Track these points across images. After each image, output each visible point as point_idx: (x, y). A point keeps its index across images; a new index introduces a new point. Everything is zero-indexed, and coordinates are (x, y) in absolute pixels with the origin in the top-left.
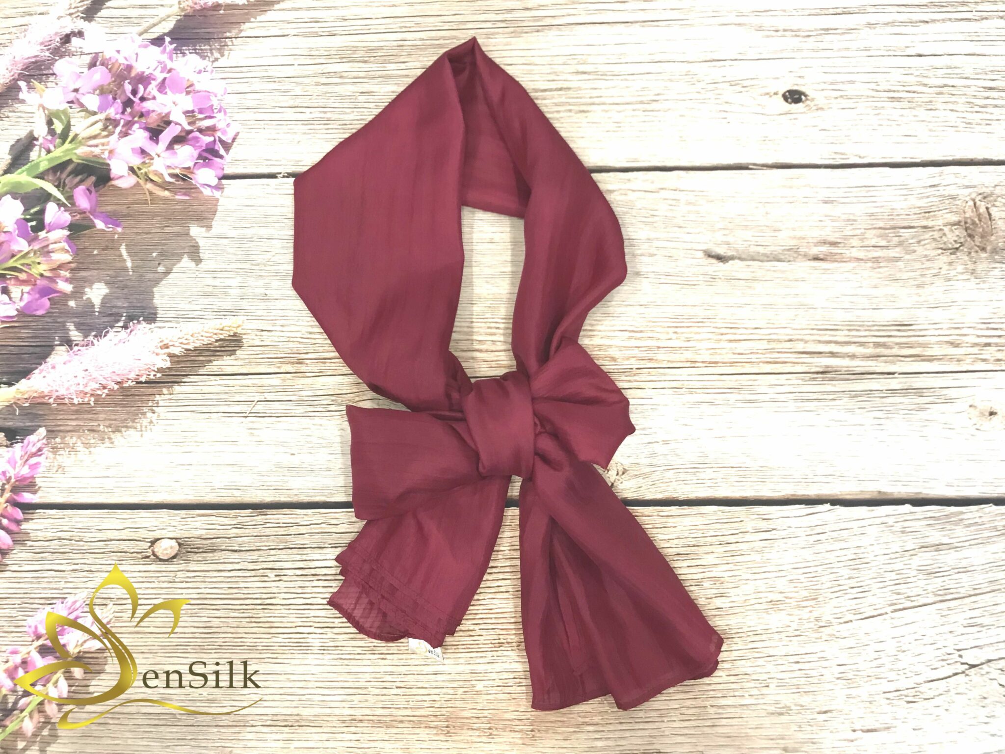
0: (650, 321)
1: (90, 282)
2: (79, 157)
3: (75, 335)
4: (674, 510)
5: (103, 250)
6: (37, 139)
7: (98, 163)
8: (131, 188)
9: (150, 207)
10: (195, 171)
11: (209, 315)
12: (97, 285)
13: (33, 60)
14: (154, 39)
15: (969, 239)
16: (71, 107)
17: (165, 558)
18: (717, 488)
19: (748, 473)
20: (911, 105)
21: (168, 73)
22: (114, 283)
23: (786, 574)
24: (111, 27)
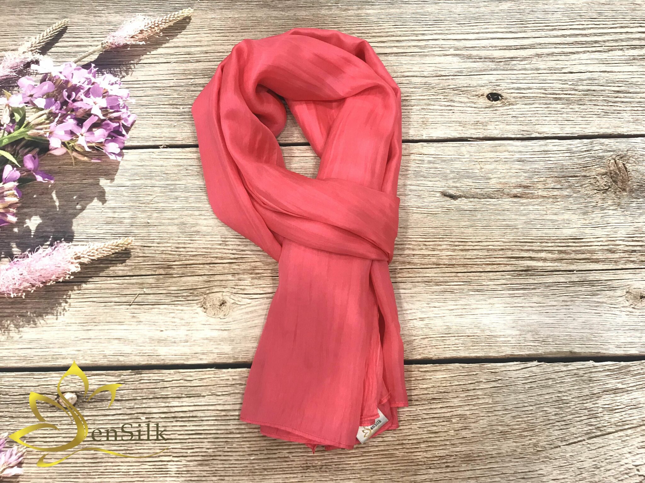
1: (30, 216)
2: (29, 136)
3: (16, 250)
5: (40, 195)
6: (3, 126)
7: (42, 140)
8: (63, 155)
9: (74, 167)
10: (106, 145)
11: (109, 236)
12: (34, 218)
13: (5, 78)
14: (85, 65)
15: (614, 184)
16: (27, 106)
18: (459, 351)
19: (479, 340)
20: (569, 102)
21: (92, 85)
22: (46, 216)
23: (511, 412)
24: (57, 58)
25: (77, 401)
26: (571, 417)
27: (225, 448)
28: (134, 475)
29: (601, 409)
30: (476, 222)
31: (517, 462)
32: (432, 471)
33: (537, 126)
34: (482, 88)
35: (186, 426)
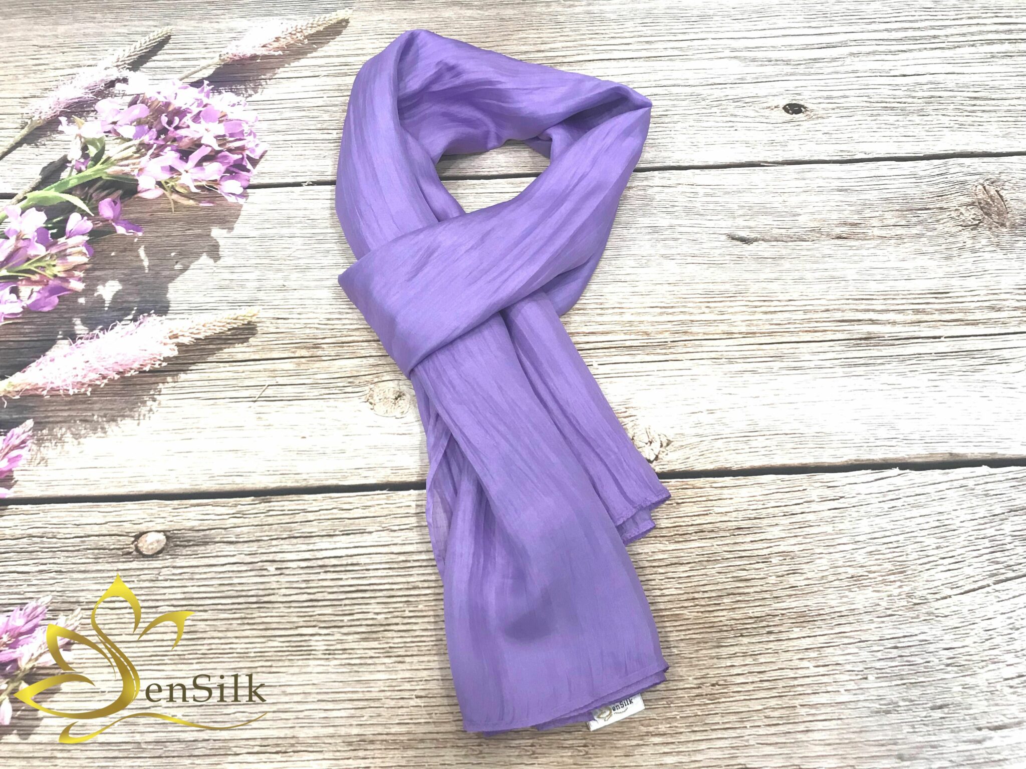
0: (680, 298)
1: (104, 281)
2: (109, 175)
3: (80, 328)
4: (728, 481)
5: (121, 252)
6: (70, 162)
7: (127, 179)
8: (157, 198)
9: (173, 214)
10: (222, 183)
11: (224, 306)
12: (110, 283)
13: (77, 100)
14: (194, 82)
15: (986, 217)
16: (107, 136)
17: (150, 553)
18: (772, 456)
19: (803, 439)
20: (904, 112)
21: (203, 107)
22: (128, 280)
23: (865, 545)
24: (154, 75)
25: (166, 544)
26: (962, 551)
27: (404, 611)
28: (256, 657)
29: (1010, 538)
30: (784, 274)
31: (883, 622)
32: (745, 640)
33: (862, 145)
34: (775, 98)
35: (341, 579)
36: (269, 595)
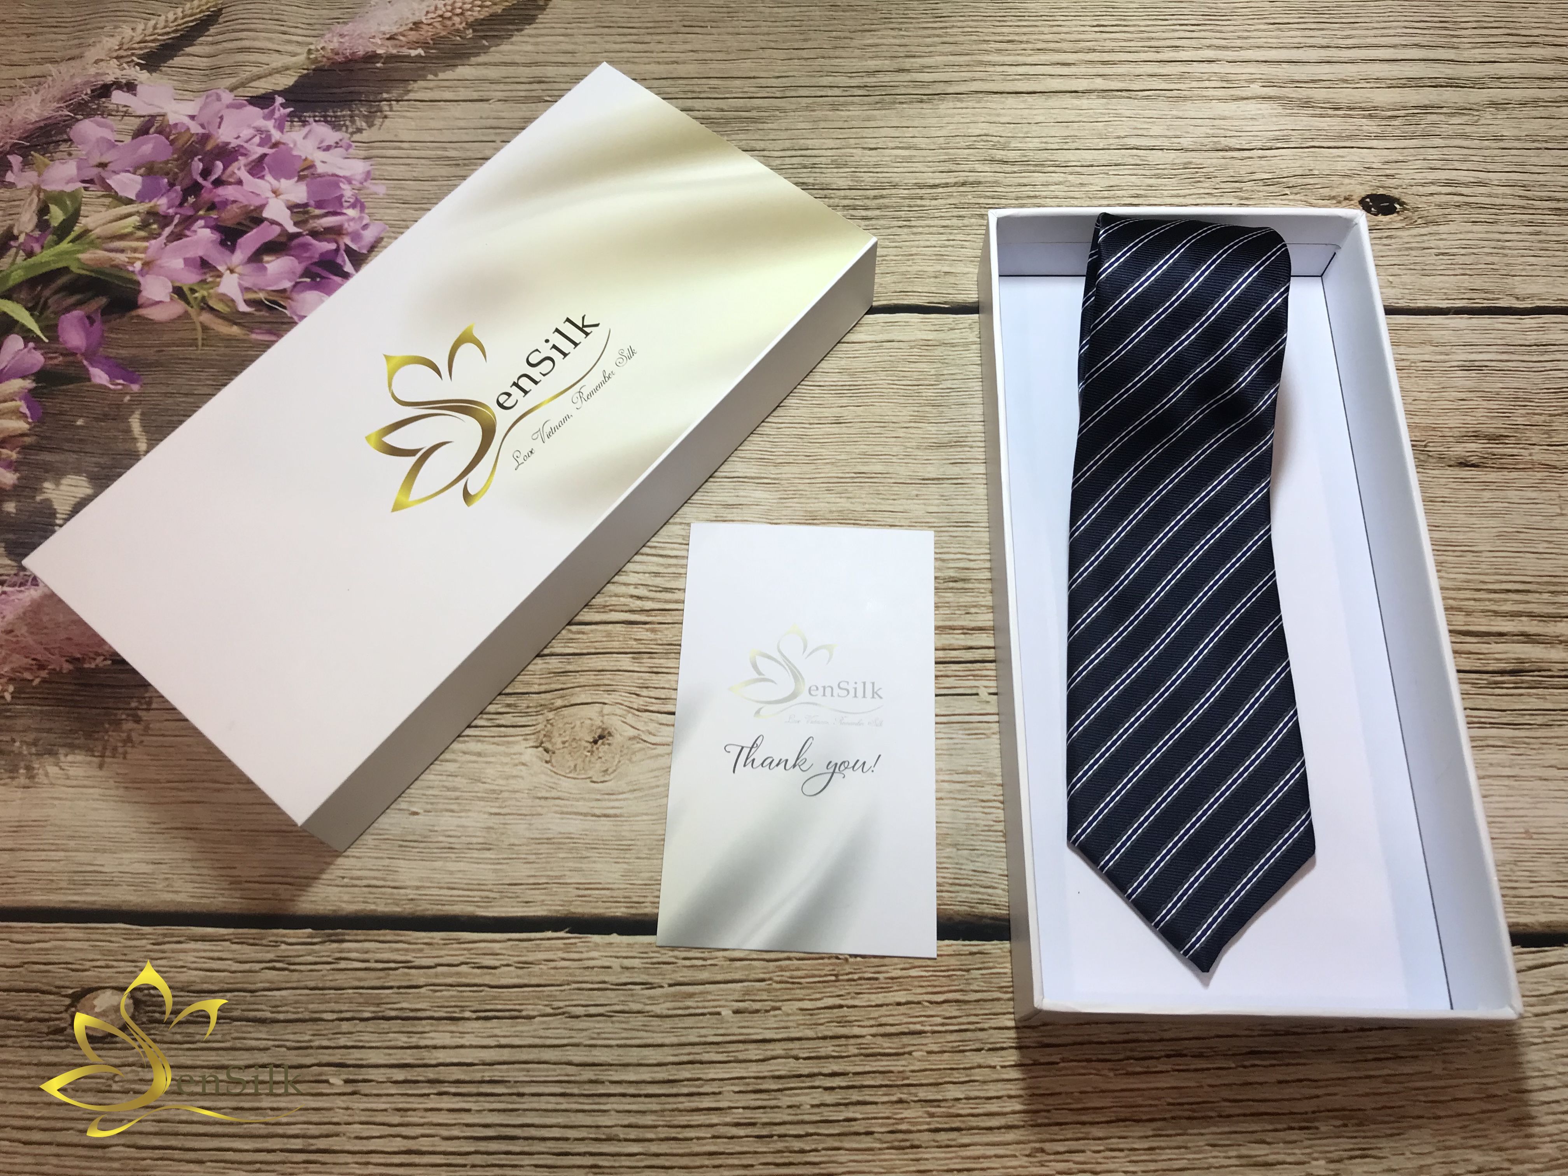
1: (58, 475)
2: (84, 266)
3: (3, 563)
5: (97, 420)
6: (16, 238)
7: (121, 278)
8: (173, 321)
9: (199, 352)
10: (295, 296)
12: (69, 480)
13: (41, 124)
14: (256, 97)
16: (86, 189)
21: (271, 148)
24: (186, 82)
33: (1510, 280)
34: (1346, 181)
36: (327, 1136)
